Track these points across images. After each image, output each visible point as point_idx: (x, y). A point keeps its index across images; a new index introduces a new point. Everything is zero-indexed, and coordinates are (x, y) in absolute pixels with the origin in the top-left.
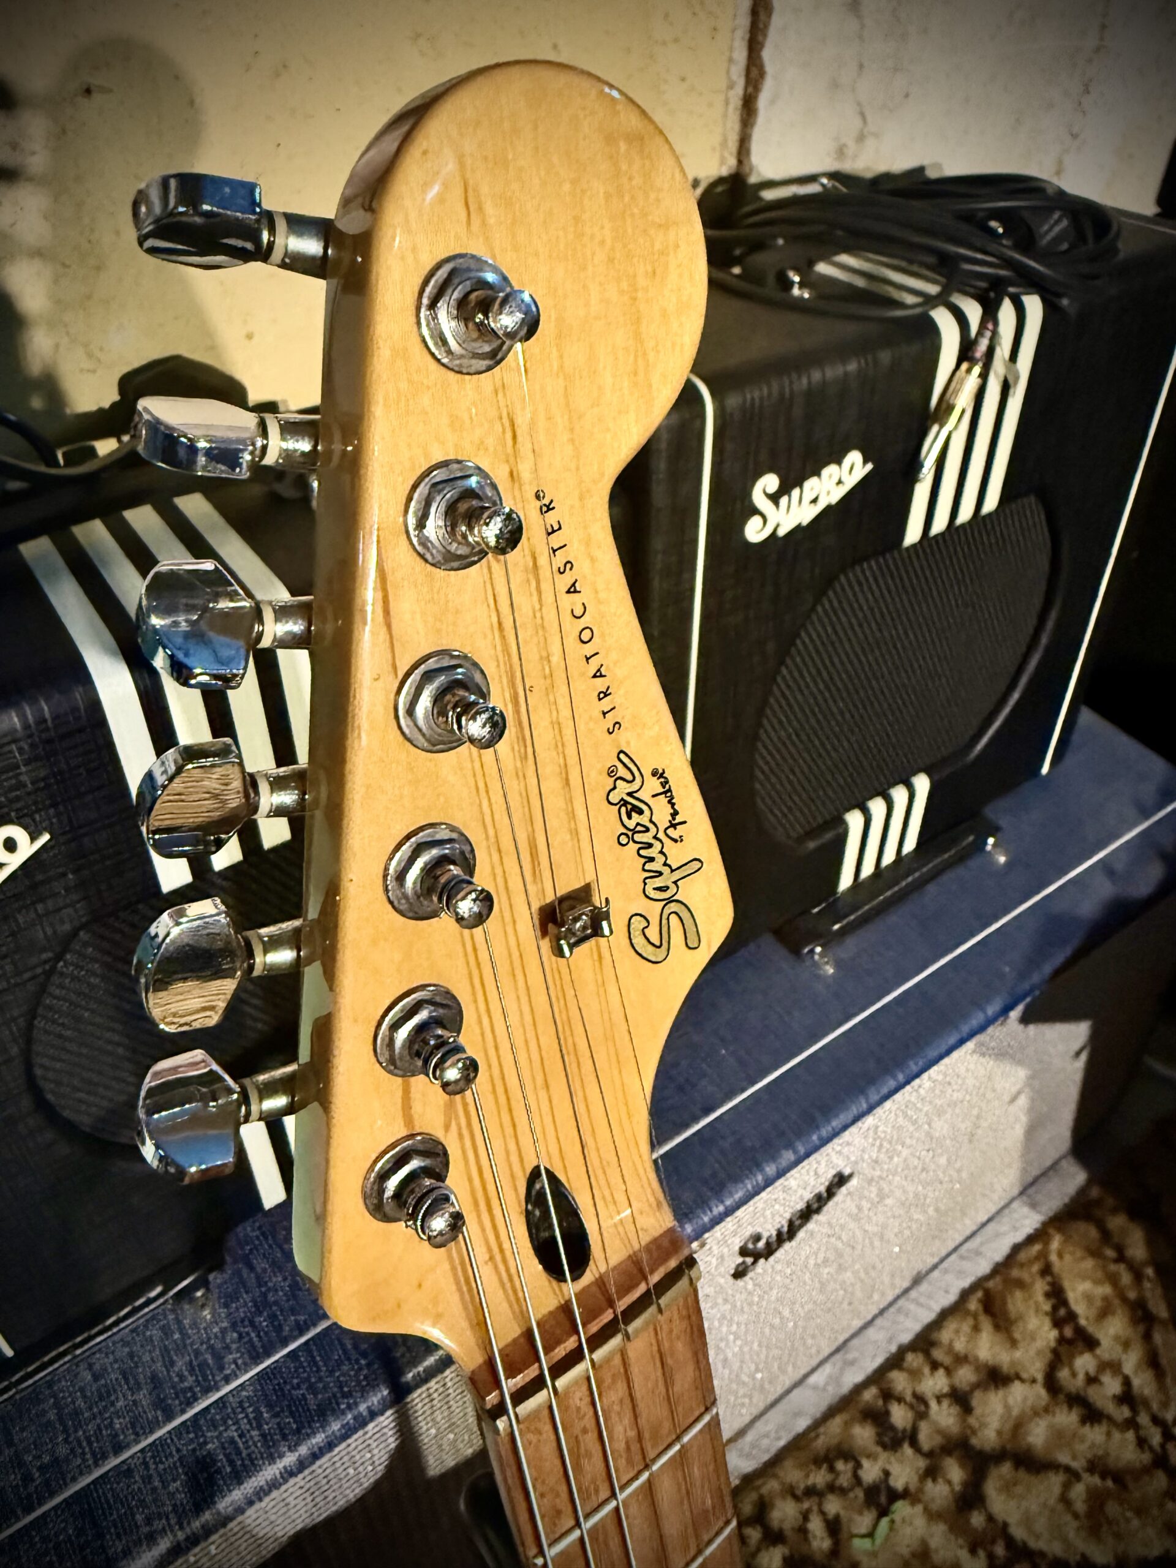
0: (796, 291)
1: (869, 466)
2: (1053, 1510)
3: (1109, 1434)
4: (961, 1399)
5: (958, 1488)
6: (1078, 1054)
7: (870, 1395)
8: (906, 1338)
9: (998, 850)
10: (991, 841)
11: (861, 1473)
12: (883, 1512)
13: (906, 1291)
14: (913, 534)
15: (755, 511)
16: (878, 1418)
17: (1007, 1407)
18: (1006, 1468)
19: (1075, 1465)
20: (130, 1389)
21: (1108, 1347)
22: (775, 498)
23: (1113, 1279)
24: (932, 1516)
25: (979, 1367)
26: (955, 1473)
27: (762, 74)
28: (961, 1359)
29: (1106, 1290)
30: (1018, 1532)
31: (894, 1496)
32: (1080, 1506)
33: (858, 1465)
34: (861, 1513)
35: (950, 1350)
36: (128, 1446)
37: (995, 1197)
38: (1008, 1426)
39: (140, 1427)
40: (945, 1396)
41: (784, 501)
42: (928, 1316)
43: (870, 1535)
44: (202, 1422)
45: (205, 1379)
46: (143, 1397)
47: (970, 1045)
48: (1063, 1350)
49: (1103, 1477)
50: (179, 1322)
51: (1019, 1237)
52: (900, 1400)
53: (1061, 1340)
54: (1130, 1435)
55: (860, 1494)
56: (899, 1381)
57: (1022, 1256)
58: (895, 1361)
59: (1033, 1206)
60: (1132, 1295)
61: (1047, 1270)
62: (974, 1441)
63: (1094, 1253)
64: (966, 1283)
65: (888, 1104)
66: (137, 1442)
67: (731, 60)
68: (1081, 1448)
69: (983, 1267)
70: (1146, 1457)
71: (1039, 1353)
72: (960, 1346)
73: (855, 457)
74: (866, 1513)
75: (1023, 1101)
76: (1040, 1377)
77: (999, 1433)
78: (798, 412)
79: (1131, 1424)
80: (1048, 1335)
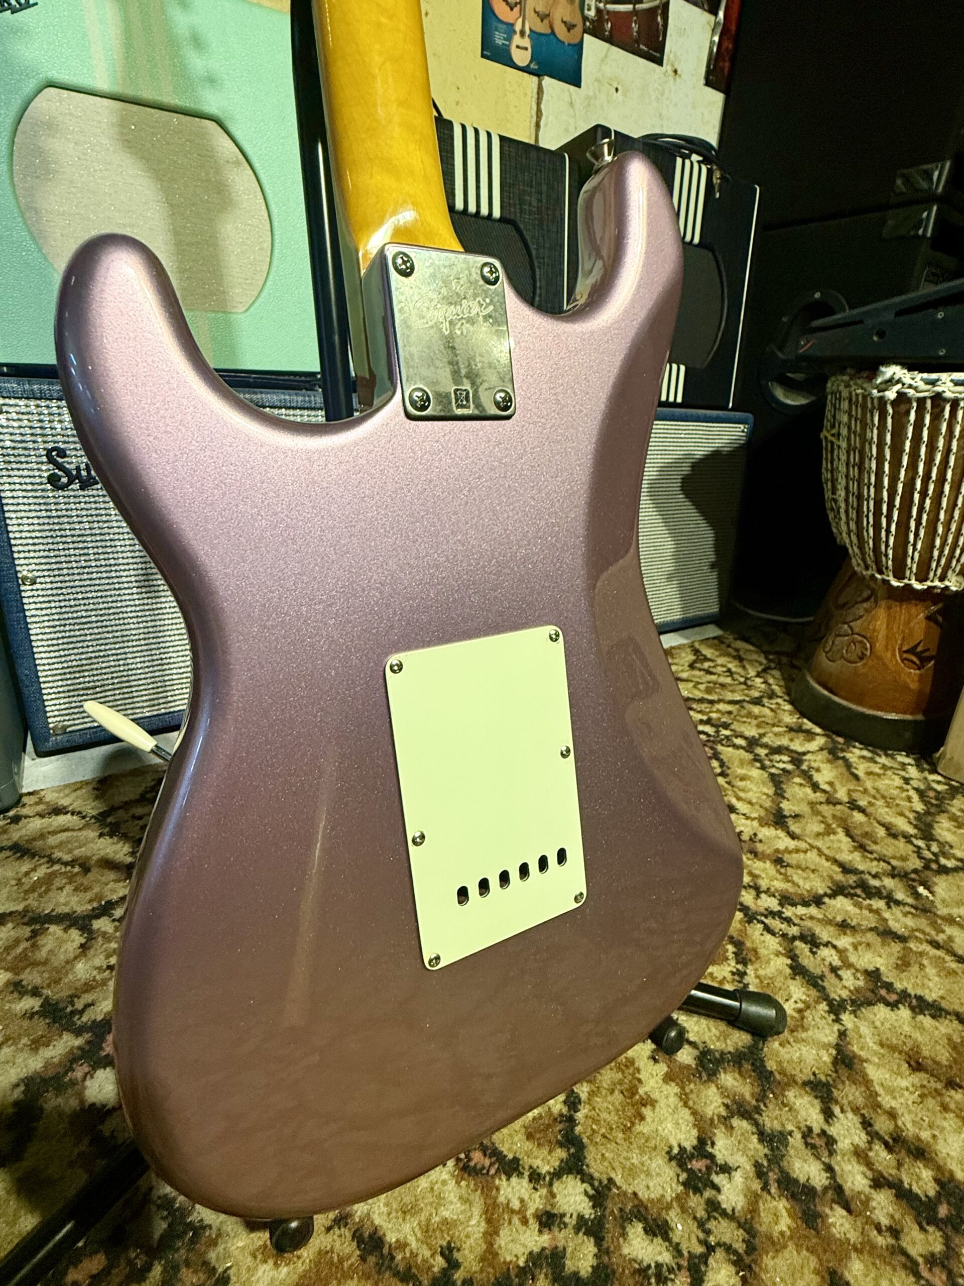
21: (720, 662)
23: (725, 651)
29: (721, 652)
53: (698, 659)
60: (733, 654)
63: (718, 646)
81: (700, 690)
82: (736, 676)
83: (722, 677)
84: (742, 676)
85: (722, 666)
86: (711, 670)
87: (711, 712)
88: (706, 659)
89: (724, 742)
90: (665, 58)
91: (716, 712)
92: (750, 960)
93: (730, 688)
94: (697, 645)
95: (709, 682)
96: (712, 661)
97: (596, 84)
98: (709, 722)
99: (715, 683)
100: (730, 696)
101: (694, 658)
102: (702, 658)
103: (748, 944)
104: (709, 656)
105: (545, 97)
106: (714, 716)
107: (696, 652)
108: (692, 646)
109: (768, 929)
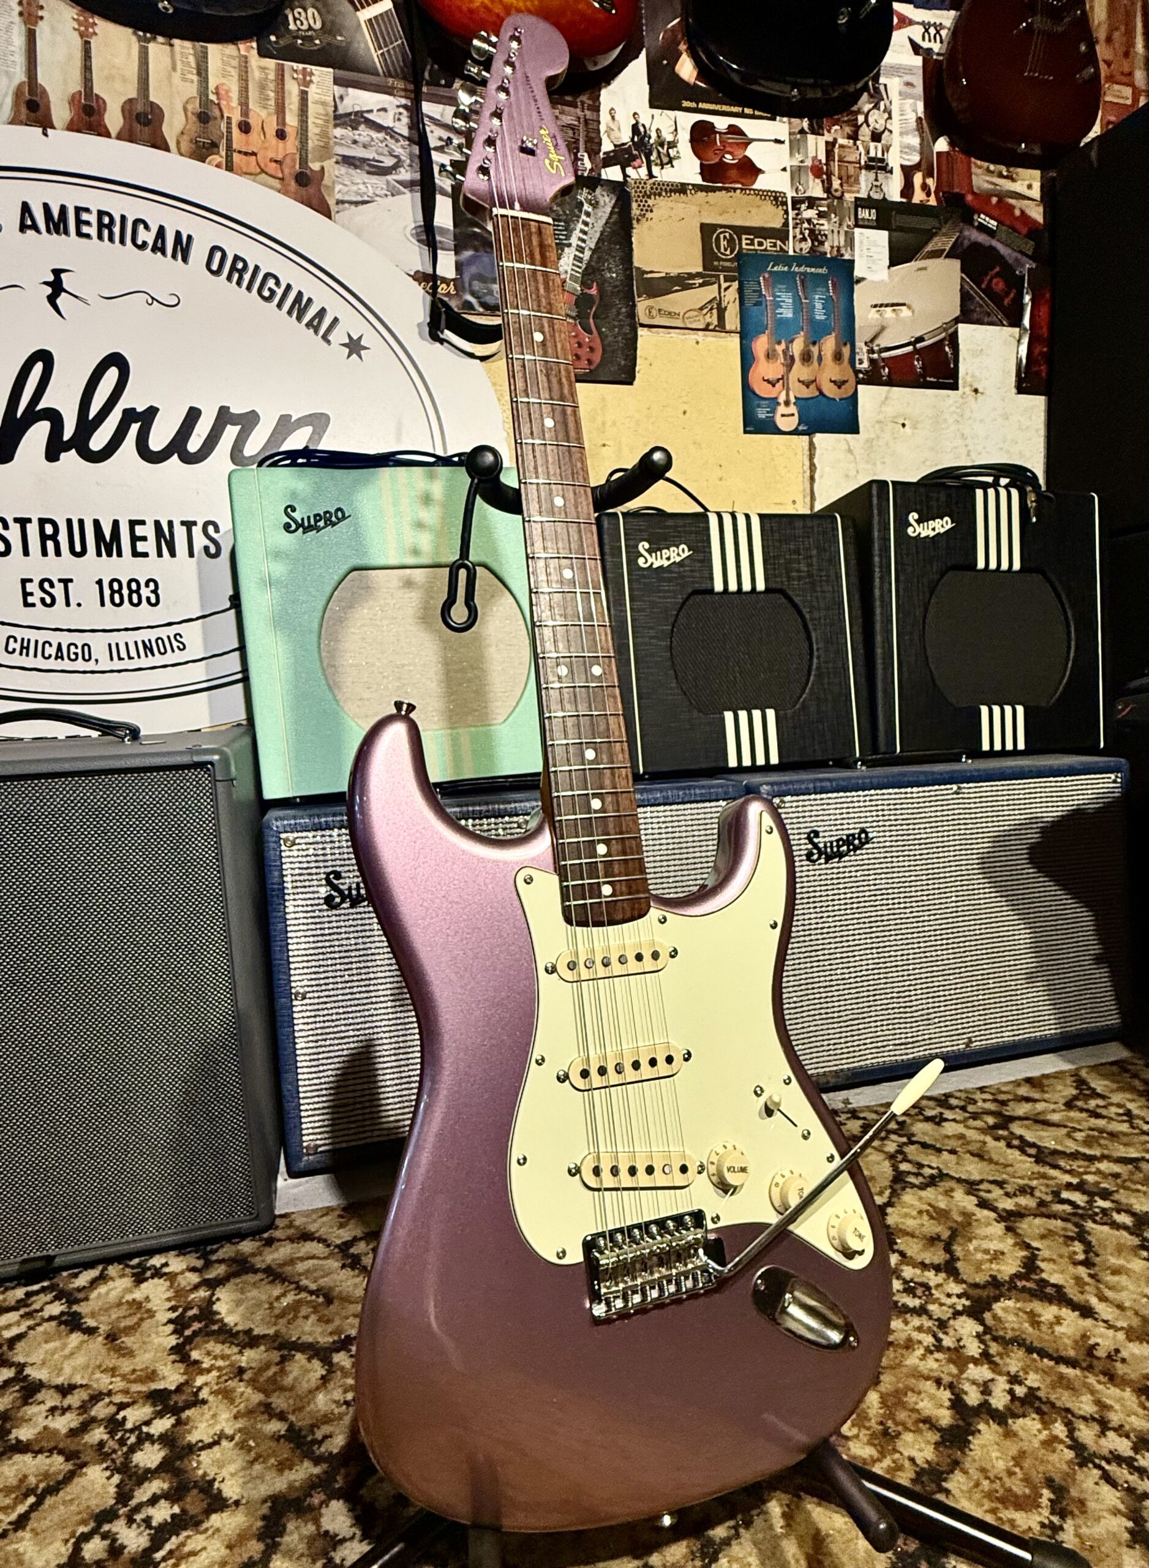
2: (1058, 1137)
3: (1108, 1122)
4: (1000, 1102)
5: (990, 1123)
16: (942, 1102)
17: (1034, 1108)
18: (1027, 1122)
19: (1079, 1127)
21: (1116, 1100)
23: (1126, 1083)
24: (970, 1128)
25: (1016, 1096)
26: (990, 1119)
28: (1005, 1093)
29: (1120, 1085)
38: (1032, 1113)
40: (989, 1100)
48: (1080, 1097)
53: (1080, 1094)
56: (962, 1095)
60: (1140, 1088)
62: (1006, 1113)
63: (1114, 1075)
68: (1086, 1124)
71: (1062, 1096)
76: (1061, 1102)
77: (1025, 1113)
81: (1076, 1140)
83: (1114, 1123)
86: (1099, 1111)
87: (1086, 1173)
88: (1095, 1094)
89: (1097, 1218)
90: (960, 382)
91: (1094, 1173)
92: (1071, 1513)
93: (1125, 1139)
94: (1083, 1073)
95: (1092, 1129)
96: (1103, 1097)
97: (877, 426)
98: (1080, 1187)
99: (1101, 1131)
100: (1122, 1151)
101: (1075, 1092)
102: (1087, 1092)
103: (1074, 1493)
104: (1099, 1090)
105: (818, 452)
106: (1090, 1178)
107: (1081, 1083)
108: (1076, 1075)
109: (1107, 1478)
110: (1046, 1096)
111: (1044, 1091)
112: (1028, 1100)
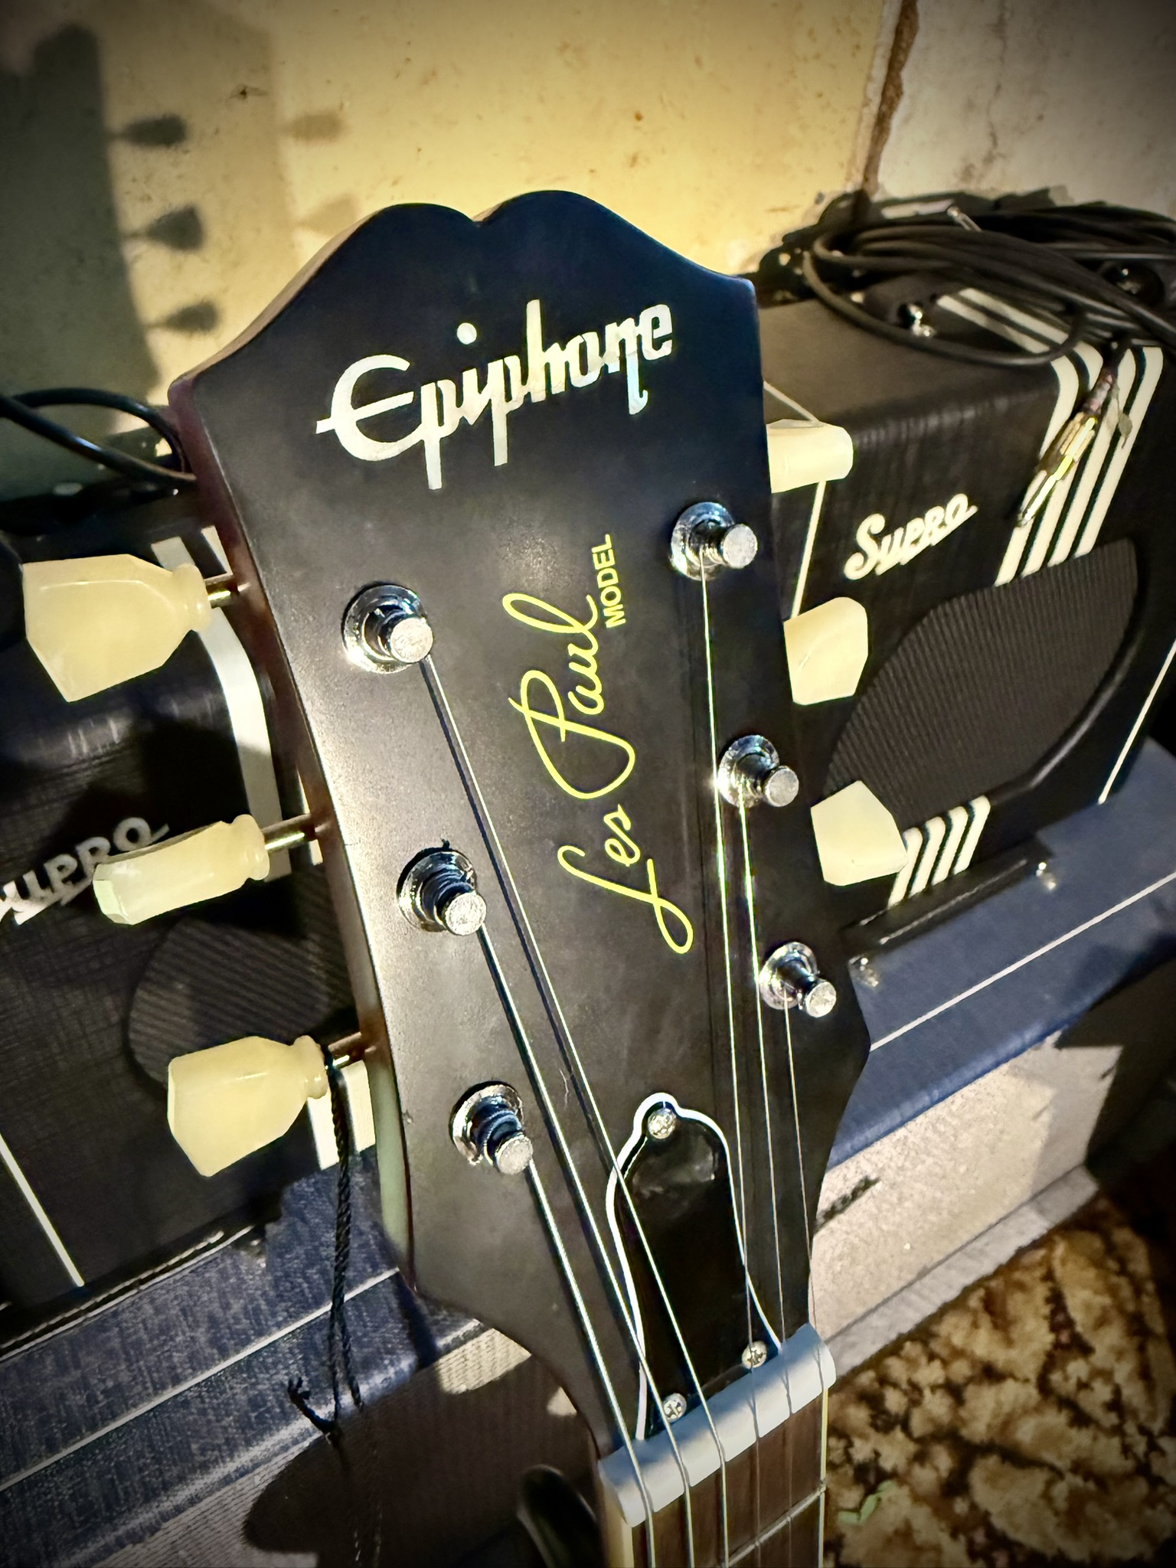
0: (917, 329)
1: (974, 510)
2: (1034, 1505)
3: (1095, 1439)
4: (954, 1391)
5: (944, 1474)
6: (1104, 1076)
7: (867, 1379)
8: (906, 1327)
9: (1049, 875)
10: (1042, 866)
11: (852, 1451)
12: (871, 1490)
13: (910, 1284)
14: (1006, 574)
15: (858, 549)
16: (873, 1401)
17: (999, 1404)
18: (993, 1461)
19: (1059, 1464)
20: (189, 1327)
21: (1101, 1356)
22: (878, 538)
23: (1112, 1291)
24: (917, 1498)
25: (974, 1362)
26: (943, 1460)
27: (899, 93)
28: (958, 1353)
29: (1106, 1300)
30: (999, 1523)
31: (883, 1476)
32: (1061, 1504)
33: (850, 1444)
34: (849, 1488)
35: (948, 1344)
36: (186, 1379)
37: (1006, 1202)
38: (998, 1421)
39: (197, 1362)
40: (939, 1386)
41: (887, 540)
42: (930, 1309)
43: (857, 1510)
44: (254, 1363)
45: (259, 1324)
46: (202, 1335)
47: (1004, 1067)
48: (1058, 1353)
49: (1086, 1479)
50: (236, 1267)
51: (1025, 1241)
52: (895, 1385)
53: (1057, 1345)
54: (1116, 1442)
55: (851, 1472)
56: (896, 1367)
57: (1026, 1260)
58: (894, 1349)
59: (1042, 1212)
60: (1130, 1307)
61: (1049, 1276)
62: (964, 1432)
63: (1097, 1264)
64: (969, 1280)
65: (920, 1119)
66: (194, 1376)
67: (869, 78)
68: (1068, 1449)
69: (988, 1267)
70: (1129, 1464)
71: (1034, 1354)
72: (958, 1340)
73: (960, 500)
74: (854, 1488)
75: (1046, 1118)
76: (1033, 1377)
77: (989, 1426)
78: (911, 456)
79: (1118, 1430)
80: (1044, 1338)
81: (1057, 1513)
82: (1130, 1428)
83: (1103, 1440)
84: (1143, 1430)
85: (1106, 1375)
86: (1082, 1398)
88: (1075, 1340)
94: (1057, 1263)
95: (1078, 1467)
96: (1085, 1348)
101: (1051, 1340)
102: (1065, 1334)
104: (1080, 1323)
107: (1056, 1300)
110: (1013, 1353)
111: (1009, 1343)
112: (990, 1374)
